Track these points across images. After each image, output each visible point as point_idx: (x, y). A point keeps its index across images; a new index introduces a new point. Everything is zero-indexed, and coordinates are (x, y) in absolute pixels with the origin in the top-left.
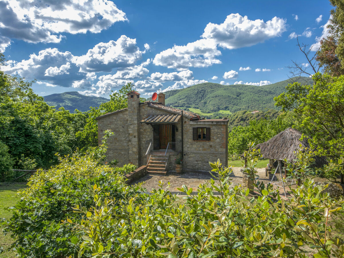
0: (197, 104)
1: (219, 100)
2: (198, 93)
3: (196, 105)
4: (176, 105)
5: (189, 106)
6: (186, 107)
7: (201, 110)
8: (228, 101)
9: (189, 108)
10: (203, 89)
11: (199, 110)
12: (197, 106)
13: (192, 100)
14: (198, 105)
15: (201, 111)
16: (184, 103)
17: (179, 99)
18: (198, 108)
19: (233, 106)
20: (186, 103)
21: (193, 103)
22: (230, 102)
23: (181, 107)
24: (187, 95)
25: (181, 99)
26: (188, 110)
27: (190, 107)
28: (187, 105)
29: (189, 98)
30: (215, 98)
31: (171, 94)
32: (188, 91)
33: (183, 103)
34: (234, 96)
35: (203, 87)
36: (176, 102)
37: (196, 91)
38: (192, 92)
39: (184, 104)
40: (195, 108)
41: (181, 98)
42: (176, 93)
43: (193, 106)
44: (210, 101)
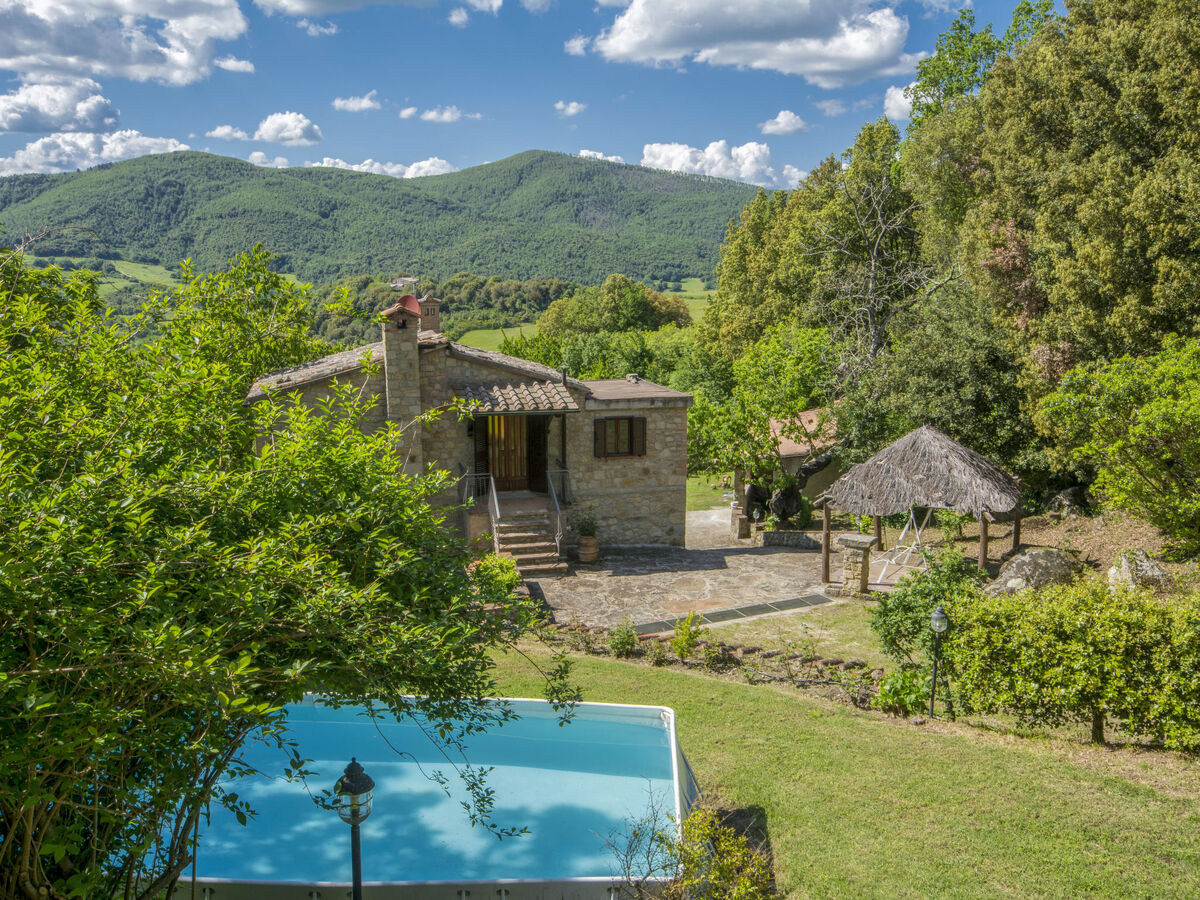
0: (152, 246)
1: (249, 228)
2: (148, 194)
3: (144, 247)
4: (49, 244)
5: (112, 250)
6: (100, 256)
7: (170, 269)
8: (285, 236)
9: (112, 262)
10: (171, 178)
11: (160, 269)
12: (150, 254)
13: (123, 224)
14: (156, 249)
15: (174, 276)
16: (87, 236)
17: (57, 219)
18: (156, 262)
19: (307, 255)
20: (95, 239)
21: (131, 237)
22: (295, 237)
23: (72, 254)
24: (96, 201)
25: (67, 221)
26: (111, 270)
27: (117, 257)
28: (102, 248)
29: (110, 215)
30: (228, 219)
31: (15, 196)
32: (100, 183)
33: (80, 236)
34: (308, 214)
35: (170, 168)
36: (48, 235)
37: (141, 188)
38: (122, 191)
39: (88, 241)
40: (144, 260)
41: (67, 214)
42: (40, 191)
43: (132, 255)
44: (210, 231)
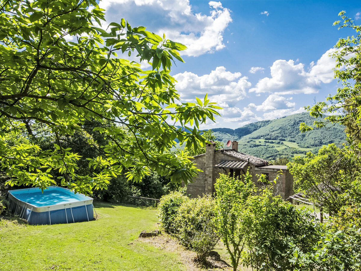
0: (294, 137)
1: (322, 133)
2: (294, 124)
3: (292, 138)
4: (269, 137)
5: (283, 138)
6: (280, 140)
7: (298, 144)
8: (333, 135)
9: (283, 141)
10: (301, 119)
11: (295, 143)
12: (293, 139)
13: (287, 132)
14: (295, 138)
15: (298, 145)
16: (278, 135)
17: (271, 131)
18: (294, 142)
19: (340, 140)
20: (280, 135)
21: (289, 135)
22: (336, 135)
23: (273, 139)
24: (281, 126)
25: (273, 131)
26: (282, 143)
27: (284, 140)
28: (281, 138)
29: (284, 130)
30: (316, 130)
31: (262, 125)
32: (282, 122)
33: (276, 135)
34: (341, 128)
35: (301, 117)
36: (268, 134)
37: (293, 122)
38: (288, 123)
39: (278, 136)
40: (291, 141)
41: (274, 129)
42: (268, 124)
43: (288, 139)
44: (310, 133)
